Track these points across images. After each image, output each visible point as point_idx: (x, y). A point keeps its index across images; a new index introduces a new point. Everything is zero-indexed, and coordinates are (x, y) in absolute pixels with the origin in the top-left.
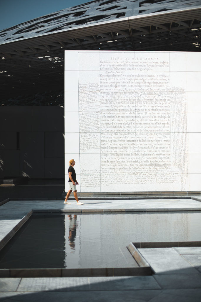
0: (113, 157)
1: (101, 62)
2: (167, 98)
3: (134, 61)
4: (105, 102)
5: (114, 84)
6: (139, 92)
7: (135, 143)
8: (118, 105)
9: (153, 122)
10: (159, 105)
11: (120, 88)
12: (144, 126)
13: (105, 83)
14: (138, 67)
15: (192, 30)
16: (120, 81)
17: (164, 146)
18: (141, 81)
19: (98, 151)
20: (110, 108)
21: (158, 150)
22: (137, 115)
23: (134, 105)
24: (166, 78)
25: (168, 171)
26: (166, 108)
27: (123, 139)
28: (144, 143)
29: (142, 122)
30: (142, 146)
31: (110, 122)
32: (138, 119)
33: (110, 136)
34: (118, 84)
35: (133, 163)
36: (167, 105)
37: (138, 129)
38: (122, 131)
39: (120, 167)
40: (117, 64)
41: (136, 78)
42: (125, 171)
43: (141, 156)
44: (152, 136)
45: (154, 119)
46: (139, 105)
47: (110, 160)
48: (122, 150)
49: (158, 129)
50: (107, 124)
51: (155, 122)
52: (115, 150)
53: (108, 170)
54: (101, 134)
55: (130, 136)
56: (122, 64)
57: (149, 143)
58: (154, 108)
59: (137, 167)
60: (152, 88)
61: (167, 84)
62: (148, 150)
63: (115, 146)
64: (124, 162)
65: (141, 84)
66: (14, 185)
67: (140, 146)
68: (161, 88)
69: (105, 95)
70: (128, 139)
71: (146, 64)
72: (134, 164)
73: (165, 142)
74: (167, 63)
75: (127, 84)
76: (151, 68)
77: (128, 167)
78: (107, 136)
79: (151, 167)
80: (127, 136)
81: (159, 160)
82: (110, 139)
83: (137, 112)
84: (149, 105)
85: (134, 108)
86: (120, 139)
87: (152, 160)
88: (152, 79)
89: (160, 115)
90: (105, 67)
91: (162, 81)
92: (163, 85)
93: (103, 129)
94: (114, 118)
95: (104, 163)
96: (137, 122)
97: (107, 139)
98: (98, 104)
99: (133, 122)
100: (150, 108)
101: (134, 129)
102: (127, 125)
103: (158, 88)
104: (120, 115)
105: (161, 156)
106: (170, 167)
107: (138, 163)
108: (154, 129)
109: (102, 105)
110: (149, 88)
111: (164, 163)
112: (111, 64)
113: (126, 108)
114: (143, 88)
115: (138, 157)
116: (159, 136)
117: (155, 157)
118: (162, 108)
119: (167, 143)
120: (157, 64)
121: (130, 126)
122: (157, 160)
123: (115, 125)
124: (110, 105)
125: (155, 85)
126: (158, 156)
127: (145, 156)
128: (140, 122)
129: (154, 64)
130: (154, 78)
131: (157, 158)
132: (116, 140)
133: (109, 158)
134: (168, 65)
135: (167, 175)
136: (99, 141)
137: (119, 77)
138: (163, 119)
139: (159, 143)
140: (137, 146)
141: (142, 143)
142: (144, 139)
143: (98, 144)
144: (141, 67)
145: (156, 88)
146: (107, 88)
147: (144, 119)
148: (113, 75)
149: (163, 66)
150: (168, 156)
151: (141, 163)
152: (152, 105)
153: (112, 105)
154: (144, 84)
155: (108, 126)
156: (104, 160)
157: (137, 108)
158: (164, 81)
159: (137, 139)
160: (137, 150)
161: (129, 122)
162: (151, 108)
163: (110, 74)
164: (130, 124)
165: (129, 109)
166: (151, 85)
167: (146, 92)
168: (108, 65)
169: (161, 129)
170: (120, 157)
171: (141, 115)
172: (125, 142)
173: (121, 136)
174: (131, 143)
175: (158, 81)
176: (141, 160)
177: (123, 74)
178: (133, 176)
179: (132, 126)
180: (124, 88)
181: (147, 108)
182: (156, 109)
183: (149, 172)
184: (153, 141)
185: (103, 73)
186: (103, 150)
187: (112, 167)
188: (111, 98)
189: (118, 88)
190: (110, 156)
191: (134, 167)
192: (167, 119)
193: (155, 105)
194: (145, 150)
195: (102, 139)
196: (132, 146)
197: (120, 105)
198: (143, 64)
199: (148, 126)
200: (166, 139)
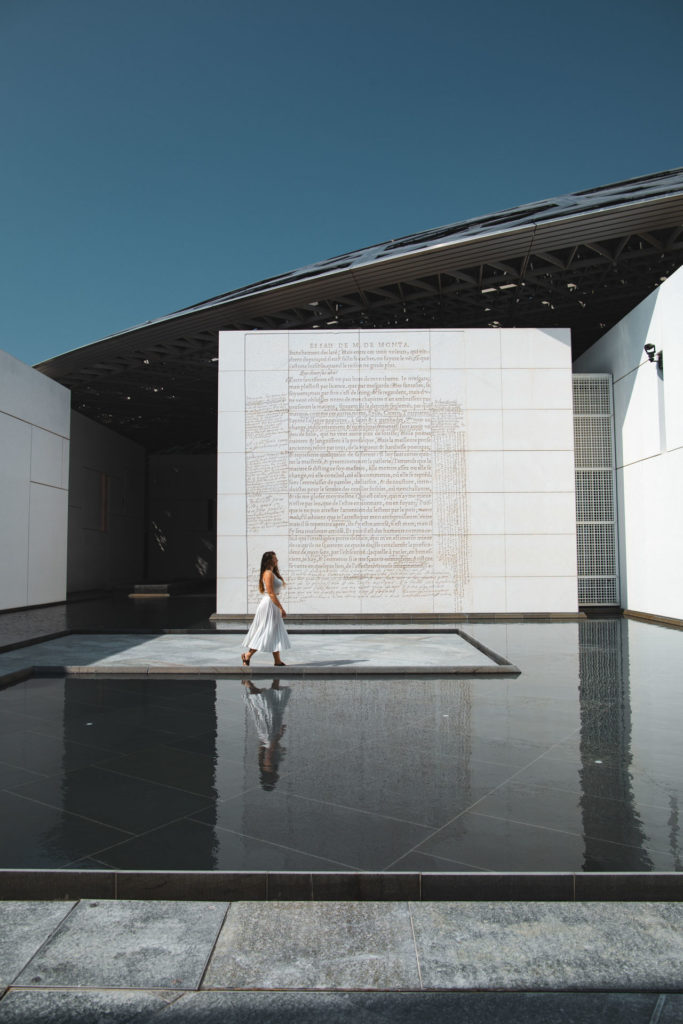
0: (314, 542)
1: (291, 353)
2: (424, 423)
3: (357, 349)
4: (298, 431)
5: (318, 397)
6: (367, 412)
7: (358, 514)
8: (326, 438)
9: (395, 472)
10: (409, 437)
11: (329, 403)
12: (378, 479)
13: (299, 394)
14: (366, 362)
15: (484, 291)
16: (328, 390)
17: (419, 520)
18: (371, 390)
19: (285, 530)
20: (308, 445)
21: (406, 528)
22: (363, 458)
23: (357, 437)
24: (424, 383)
25: (428, 572)
26: (423, 444)
27: (335, 507)
28: (378, 514)
29: (374, 472)
30: (373, 521)
31: (307, 473)
32: (366, 466)
33: (308, 500)
34: (325, 397)
35: (354, 556)
36: (425, 437)
37: (366, 486)
38: (333, 489)
39: (328, 563)
40: (323, 356)
41: (362, 383)
42: (339, 571)
43: (371, 542)
44: (394, 500)
45: (399, 465)
46: (367, 437)
47: (308, 549)
48: (333, 528)
49: (407, 486)
50: (302, 477)
51: (401, 472)
52: (319, 528)
53: (303, 570)
54: (290, 496)
55: (349, 500)
56: (333, 356)
57: (388, 514)
58: (399, 444)
59: (364, 563)
60: (395, 403)
61: (426, 396)
62: (387, 528)
63: (318, 521)
64: (336, 552)
65: (372, 396)
66: (168, 595)
67: (369, 521)
68: (412, 403)
69: (297, 418)
70: (344, 507)
71: (380, 355)
72: (358, 556)
73: (421, 513)
74: (425, 351)
75: (344, 397)
76: (392, 362)
77: (344, 563)
78: (302, 500)
79: (392, 563)
80: (343, 500)
81: (408, 549)
82: (309, 507)
83: (363, 451)
84: (387, 437)
85: (358, 444)
86: (328, 507)
87: (392, 549)
88: (394, 385)
89: (410, 458)
90: (299, 363)
91: (414, 389)
92: (417, 396)
93: (295, 486)
94: (317, 465)
95: (296, 556)
96: (363, 472)
97: (303, 507)
98: (286, 436)
99: (355, 472)
100: (389, 444)
101: (358, 486)
102: (342, 479)
103: (406, 403)
104: (329, 459)
105: (412, 542)
106: (430, 563)
107: (364, 556)
108: (397, 486)
109: (293, 438)
110: (389, 403)
111: (419, 555)
112: (313, 357)
113: (341, 444)
114: (375, 403)
115: (364, 542)
116: (409, 500)
117: (400, 542)
118: (416, 444)
119: (425, 513)
120: (404, 356)
121: (349, 479)
122: (404, 549)
123: (318, 479)
124: (308, 438)
125: (399, 396)
126: (406, 541)
127: (380, 542)
128: (369, 472)
129: (398, 355)
130: (398, 383)
131: (403, 545)
132: (321, 508)
133: (306, 546)
134: (426, 355)
135: (425, 580)
136: (287, 510)
137: (327, 383)
138: (417, 465)
139: (409, 514)
140: (364, 521)
141: (373, 514)
142: (377, 507)
143: (285, 517)
144: (372, 362)
145: (402, 403)
146: (302, 404)
147: (377, 465)
148: (315, 379)
149: (417, 358)
150: (427, 541)
151: (372, 556)
152: (394, 437)
153: (313, 438)
154: (376, 396)
155: (305, 479)
156: (295, 549)
157: (363, 444)
158: (420, 389)
159: (363, 507)
160: (363, 528)
161: (346, 472)
162: (393, 444)
163: (308, 377)
164: (349, 476)
165: (346, 445)
166: (392, 396)
167: (382, 412)
168: (306, 360)
169: (412, 486)
170: (329, 542)
171: (372, 458)
172: (339, 514)
173: (331, 500)
174: (351, 514)
175: (407, 390)
176: (372, 550)
177: (335, 376)
178: (355, 581)
179: (353, 479)
180: (337, 404)
181: (384, 444)
182: (403, 447)
183: (388, 573)
184: (396, 510)
185: (295, 374)
186: (294, 528)
187: (311, 563)
188: (310, 424)
189: (324, 404)
190: (308, 542)
191: (357, 563)
192: (425, 465)
193: (401, 437)
194: (381, 528)
195: (293, 507)
196: (353, 521)
197: (329, 437)
198: (375, 356)
199: (385, 479)
200: (423, 507)
